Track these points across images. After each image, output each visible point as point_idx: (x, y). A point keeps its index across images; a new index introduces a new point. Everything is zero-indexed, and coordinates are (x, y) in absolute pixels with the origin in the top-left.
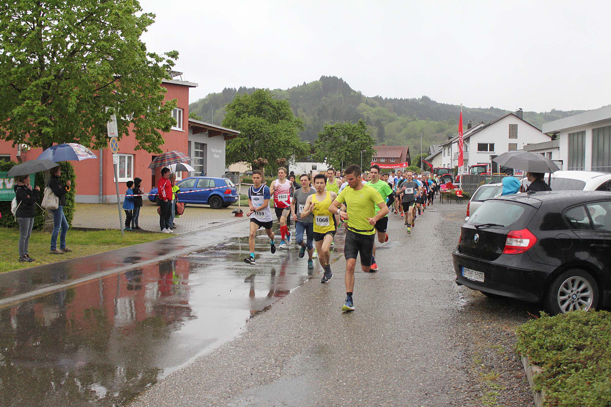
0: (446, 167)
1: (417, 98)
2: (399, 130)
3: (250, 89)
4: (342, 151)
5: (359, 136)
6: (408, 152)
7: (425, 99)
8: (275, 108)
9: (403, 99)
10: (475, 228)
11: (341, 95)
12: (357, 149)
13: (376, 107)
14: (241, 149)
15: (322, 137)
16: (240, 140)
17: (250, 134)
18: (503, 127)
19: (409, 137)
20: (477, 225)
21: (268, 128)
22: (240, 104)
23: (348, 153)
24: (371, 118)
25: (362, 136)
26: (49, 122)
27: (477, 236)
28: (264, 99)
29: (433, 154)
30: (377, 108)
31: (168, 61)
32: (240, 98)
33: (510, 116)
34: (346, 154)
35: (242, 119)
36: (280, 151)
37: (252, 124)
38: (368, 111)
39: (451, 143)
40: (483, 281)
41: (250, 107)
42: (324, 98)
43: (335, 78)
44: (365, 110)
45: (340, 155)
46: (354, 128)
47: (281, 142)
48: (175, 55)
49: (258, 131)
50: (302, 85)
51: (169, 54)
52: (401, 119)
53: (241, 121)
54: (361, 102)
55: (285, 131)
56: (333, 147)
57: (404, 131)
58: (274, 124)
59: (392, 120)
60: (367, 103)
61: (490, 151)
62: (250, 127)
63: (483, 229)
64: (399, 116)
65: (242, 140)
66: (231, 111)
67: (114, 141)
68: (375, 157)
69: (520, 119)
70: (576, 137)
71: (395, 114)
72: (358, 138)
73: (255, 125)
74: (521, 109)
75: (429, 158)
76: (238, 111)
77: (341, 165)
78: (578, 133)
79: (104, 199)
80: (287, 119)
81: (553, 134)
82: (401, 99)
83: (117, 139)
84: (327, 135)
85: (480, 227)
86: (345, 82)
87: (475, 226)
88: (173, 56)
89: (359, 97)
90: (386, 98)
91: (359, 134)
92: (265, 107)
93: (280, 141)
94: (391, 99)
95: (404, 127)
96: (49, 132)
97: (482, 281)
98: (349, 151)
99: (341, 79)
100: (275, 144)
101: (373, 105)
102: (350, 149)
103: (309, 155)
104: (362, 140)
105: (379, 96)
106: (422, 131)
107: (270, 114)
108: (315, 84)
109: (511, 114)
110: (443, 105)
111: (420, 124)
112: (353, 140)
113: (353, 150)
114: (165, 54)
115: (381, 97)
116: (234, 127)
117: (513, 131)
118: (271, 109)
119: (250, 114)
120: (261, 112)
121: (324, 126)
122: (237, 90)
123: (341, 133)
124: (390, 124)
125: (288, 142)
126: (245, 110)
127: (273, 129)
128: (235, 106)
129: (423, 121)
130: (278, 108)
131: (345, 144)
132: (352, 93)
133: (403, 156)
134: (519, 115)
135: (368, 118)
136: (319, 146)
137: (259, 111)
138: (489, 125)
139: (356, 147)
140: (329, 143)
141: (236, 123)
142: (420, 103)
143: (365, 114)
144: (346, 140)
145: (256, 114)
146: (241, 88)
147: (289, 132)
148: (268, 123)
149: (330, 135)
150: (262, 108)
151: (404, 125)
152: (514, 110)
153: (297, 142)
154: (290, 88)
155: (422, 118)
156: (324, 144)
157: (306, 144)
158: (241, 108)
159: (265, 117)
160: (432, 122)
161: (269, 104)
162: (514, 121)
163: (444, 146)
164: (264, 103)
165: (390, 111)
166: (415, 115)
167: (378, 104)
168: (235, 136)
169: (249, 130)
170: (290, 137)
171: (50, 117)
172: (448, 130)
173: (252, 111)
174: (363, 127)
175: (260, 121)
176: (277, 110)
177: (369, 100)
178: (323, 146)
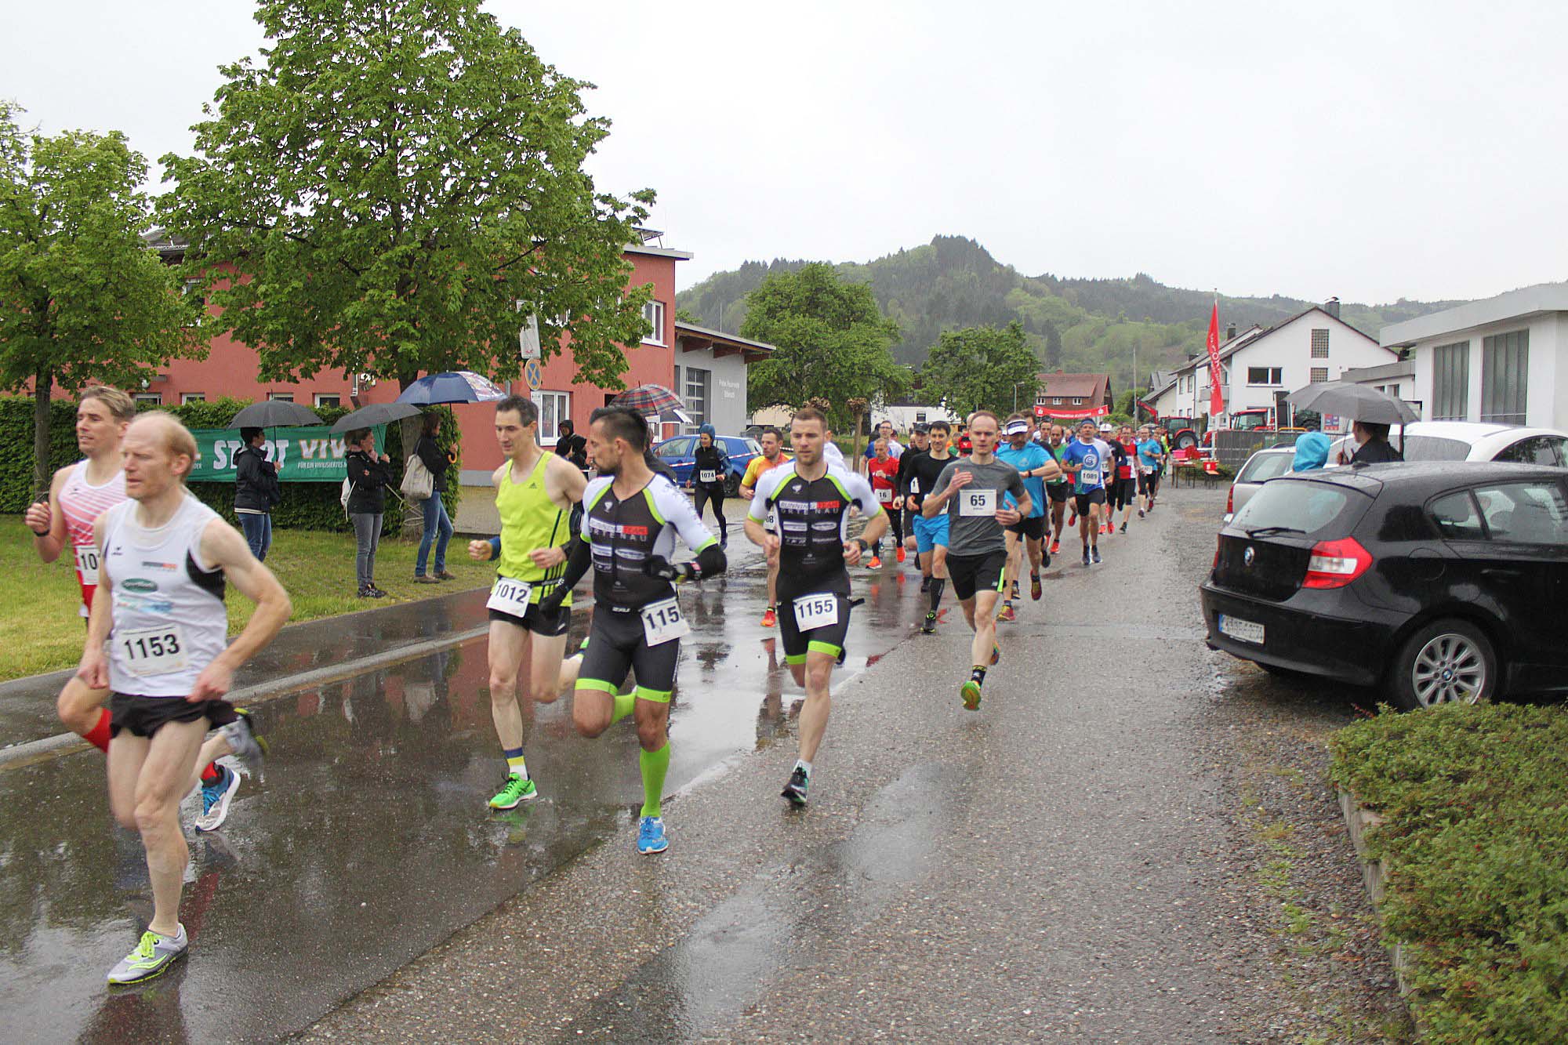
0: (1184, 415)
1: (1126, 278)
2: (1090, 343)
3: (794, 263)
4: (976, 385)
5: (1011, 354)
6: (1108, 386)
7: (1142, 279)
8: (845, 300)
9: (1099, 280)
10: (1247, 536)
11: (974, 273)
12: (1006, 381)
13: (1044, 296)
14: (776, 381)
15: (936, 355)
16: (774, 363)
17: (795, 350)
18: (1300, 334)
19: (1109, 355)
20: (1251, 530)
21: (831, 339)
22: (776, 293)
23: (989, 389)
24: (1034, 319)
25: (1016, 354)
26: (412, 330)
27: (1250, 552)
28: (823, 282)
29: (1158, 390)
30: (1046, 299)
31: (636, 209)
32: (775, 281)
33: (1313, 312)
34: (984, 389)
35: (779, 321)
36: (854, 385)
37: (800, 331)
38: (1027, 304)
39: (1194, 368)
40: (1262, 642)
41: (795, 298)
42: (939, 278)
43: (961, 240)
44: (1020, 303)
45: (972, 391)
46: (1000, 339)
48: (648, 196)
49: (811, 345)
50: (896, 253)
51: (638, 196)
52: (1095, 319)
53: (777, 325)
54: (1013, 286)
55: (864, 344)
56: (958, 376)
57: (1100, 344)
58: (842, 332)
59: (1076, 321)
60: (1025, 288)
61: (1273, 382)
62: (795, 337)
63: (1264, 537)
64: (1088, 313)
65: (779, 363)
66: (757, 307)
67: (533, 366)
68: (1043, 394)
69: (1334, 318)
70: (1449, 355)
71: (1080, 311)
72: (1009, 357)
73: (804, 335)
74: (1337, 299)
75: (1150, 396)
76: (771, 305)
78: (1454, 346)
80: (867, 321)
81: (1401, 349)
82: (1094, 281)
83: (538, 362)
84: (946, 353)
85: (1256, 534)
86: (982, 247)
87: (1247, 532)
88: (645, 200)
89: (1009, 276)
90: (1064, 278)
91: (1010, 350)
92: (824, 297)
93: (853, 364)
94: (1073, 281)
95: (1101, 336)
96: (411, 351)
97: (1260, 641)
98: (991, 384)
99: (973, 241)
100: (843, 370)
101: (1038, 293)
102: (991, 380)
103: (911, 391)
104: (1016, 361)
105: (1050, 275)
106: (1136, 343)
107: (834, 311)
108: (922, 251)
109: (1316, 309)
110: (1177, 291)
111: (1131, 330)
112: (998, 362)
113: (997, 382)
114: (630, 195)
115: (1053, 276)
116: (763, 337)
117: (1320, 343)
118: (836, 301)
119: (795, 311)
120: (817, 307)
121: (940, 335)
122: (769, 265)
123: (975, 348)
124: (1071, 329)
125: (869, 367)
126: (784, 304)
127: (840, 341)
128: (766, 295)
129: (1138, 323)
130: (851, 299)
131: (982, 370)
132: (996, 269)
133: (1097, 393)
134: (1332, 310)
135: (1027, 317)
136: (931, 374)
137: (812, 306)
138: (1272, 330)
139: (1004, 376)
140: (950, 368)
141: (767, 328)
142: (1132, 287)
143: (1021, 310)
144: (984, 361)
145: (807, 311)
146: (776, 260)
147: (872, 346)
148: (830, 329)
149: (952, 351)
150: (818, 299)
151: (1101, 333)
152: (1322, 300)
153: (887, 366)
154: (873, 260)
155: (1135, 317)
156: (940, 369)
157: (904, 371)
158: (778, 300)
159: (824, 317)
160: (1156, 325)
161: (832, 292)
162: (1321, 322)
163: (1181, 373)
164: (821, 290)
165: (1072, 305)
166: (1122, 312)
167: (1047, 289)
168: (765, 356)
169: (793, 343)
170: (874, 356)
171: (413, 322)
172: (1188, 342)
173: (799, 306)
174: (1019, 335)
175: (815, 325)
176: (848, 303)
177: (1029, 283)
178: (939, 373)
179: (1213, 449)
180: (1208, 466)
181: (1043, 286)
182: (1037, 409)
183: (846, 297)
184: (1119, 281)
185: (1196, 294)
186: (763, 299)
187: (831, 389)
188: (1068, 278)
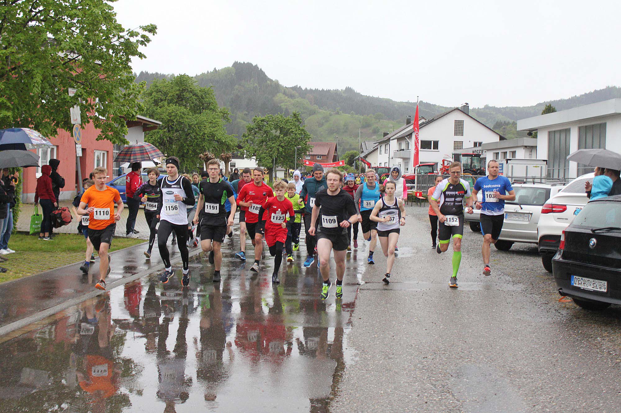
0: (383, 166)
1: (340, 89)
2: (320, 125)
3: (152, 74)
4: (274, 147)
5: (293, 130)
6: (336, 149)
7: (349, 90)
8: (198, 97)
9: (325, 90)
10: (591, 232)
11: (256, 84)
12: (291, 145)
13: (295, 98)
14: (159, 142)
15: (250, 129)
16: (158, 132)
17: (169, 125)
18: (448, 123)
19: (331, 132)
20: (594, 229)
21: (191, 119)
22: (158, 91)
23: (281, 149)
24: (290, 111)
25: (297, 130)
26: (9, 104)
27: (593, 241)
28: (186, 86)
29: (366, 152)
30: (297, 99)
31: (143, 36)
32: (158, 84)
33: (456, 111)
34: (278, 149)
35: (160, 108)
36: (204, 146)
37: (173, 114)
38: (286, 102)
39: (389, 140)
40: (606, 291)
41: (170, 94)
42: (237, 86)
43: (249, 65)
44: (282, 102)
45: (271, 151)
46: (287, 121)
47: (206, 135)
48: (152, 29)
49: (179, 122)
50: (212, 71)
51: (145, 29)
52: (323, 112)
53: (159, 110)
54: (278, 92)
55: (211, 123)
56: (263, 142)
57: (326, 126)
58: (197, 115)
59: (313, 113)
60: (285, 93)
61: (434, 149)
62: (170, 117)
63: (602, 233)
64: (320, 109)
65: (161, 132)
66: (147, 99)
67: (77, 129)
68: (311, 153)
69: (466, 114)
70: (557, 136)
71: (316, 107)
72: (293, 131)
73: (176, 115)
74: (468, 104)
75: (362, 155)
76: (156, 98)
77: (272, 162)
78: (560, 131)
79: (25, 198)
80: (211, 109)
81: (528, 132)
82: (323, 90)
83: (80, 127)
84: (257, 128)
85: (596, 232)
86: (261, 69)
87: (592, 230)
88: (150, 31)
89: (276, 87)
90: (306, 88)
91: (293, 128)
92: (187, 95)
93: (204, 134)
94: (311, 90)
95: (327, 121)
96: (8, 117)
97: (604, 290)
98: (282, 147)
99: (256, 66)
100: (198, 137)
101: (292, 96)
102: (283, 144)
103: (237, 150)
104: (296, 134)
105: (298, 86)
106: (346, 125)
107: (193, 103)
108: (227, 70)
109: (457, 109)
110: (368, 98)
111: (344, 118)
112: (285, 135)
113: (285, 146)
114: (141, 27)
115: (300, 87)
116: (151, 116)
117: (459, 128)
118: (194, 97)
119: (170, 102)
120: (182, 100)
121: (253, 118)
122: (138, 75)
123: (273, 126)
124: (311, 117)
125: (213, 136)
126: (163, 98)
127: (196, 120)
128: (152, 92)
129: (347, 115)
130: (202, 96)
131: (277, 139)
132: (268, 82)
133: (330, 153)
134: (465, 110)
135: (286, 109)
136: (247, 141)
137: (180, 99)
138: (433, 121)
139: (289, 142)
140: (259, 137)
141: (154, 112)
142: (343, 95)
143: (283, 105)
144: (278, 133)
145: (176, 102)
146: (142, 73)
147: (214, 124)
148: (191, 113)
149: (260, 128)
150: (183, 95)
151: (326, 119)
152: (459, 106)
153: (223, 135)
154: (199, 74)
155: (345, 111)
156: (253, 138)
157: (232, 139)
158: (159, 95)
159: (185, 106)
160: (357, 116)
161: (191, 92)
162: (460, 116)
163: (380, 143)
164: (185, 90)
165: (311, 104)
166: (338, 108)
167: (297, 94)
168: (155, 128)
169: (169, 121)
170: (215, 129)
171: (9, 99)
172: (375, 126)
173: (172, 99)
174: (298, 120)
175: (182, 111)
176: (201, 99)
177: (287, 91)
178: (252, 140)
179: (415, 185)
180: (418, 194)
181: (294, 92)
182: (306, 161)
183: (199, 95)
184: (337, 91)
185: (378, 99)
186: (150, 94)
187: (191, 148)
188: (308, 89)
